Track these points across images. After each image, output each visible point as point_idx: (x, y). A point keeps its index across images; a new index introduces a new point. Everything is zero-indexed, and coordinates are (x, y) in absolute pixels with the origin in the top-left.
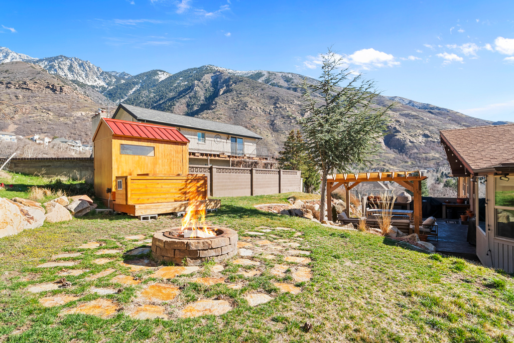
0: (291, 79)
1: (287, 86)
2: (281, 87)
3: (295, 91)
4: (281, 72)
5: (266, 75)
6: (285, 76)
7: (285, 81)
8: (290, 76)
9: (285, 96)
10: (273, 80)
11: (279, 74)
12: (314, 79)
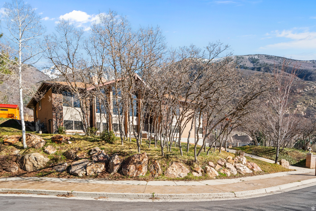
0: (257, 60)
1: (253, 66)
2: (246, 68)
3: (259, 71)
4: (248, 55)
5: (235, 59)
6: (252, 58)
7: (251, 62)
8: (256, 57)
9: (247, 76)
10: (240, 63)
11: (246, 57)
12: (279, 57)
